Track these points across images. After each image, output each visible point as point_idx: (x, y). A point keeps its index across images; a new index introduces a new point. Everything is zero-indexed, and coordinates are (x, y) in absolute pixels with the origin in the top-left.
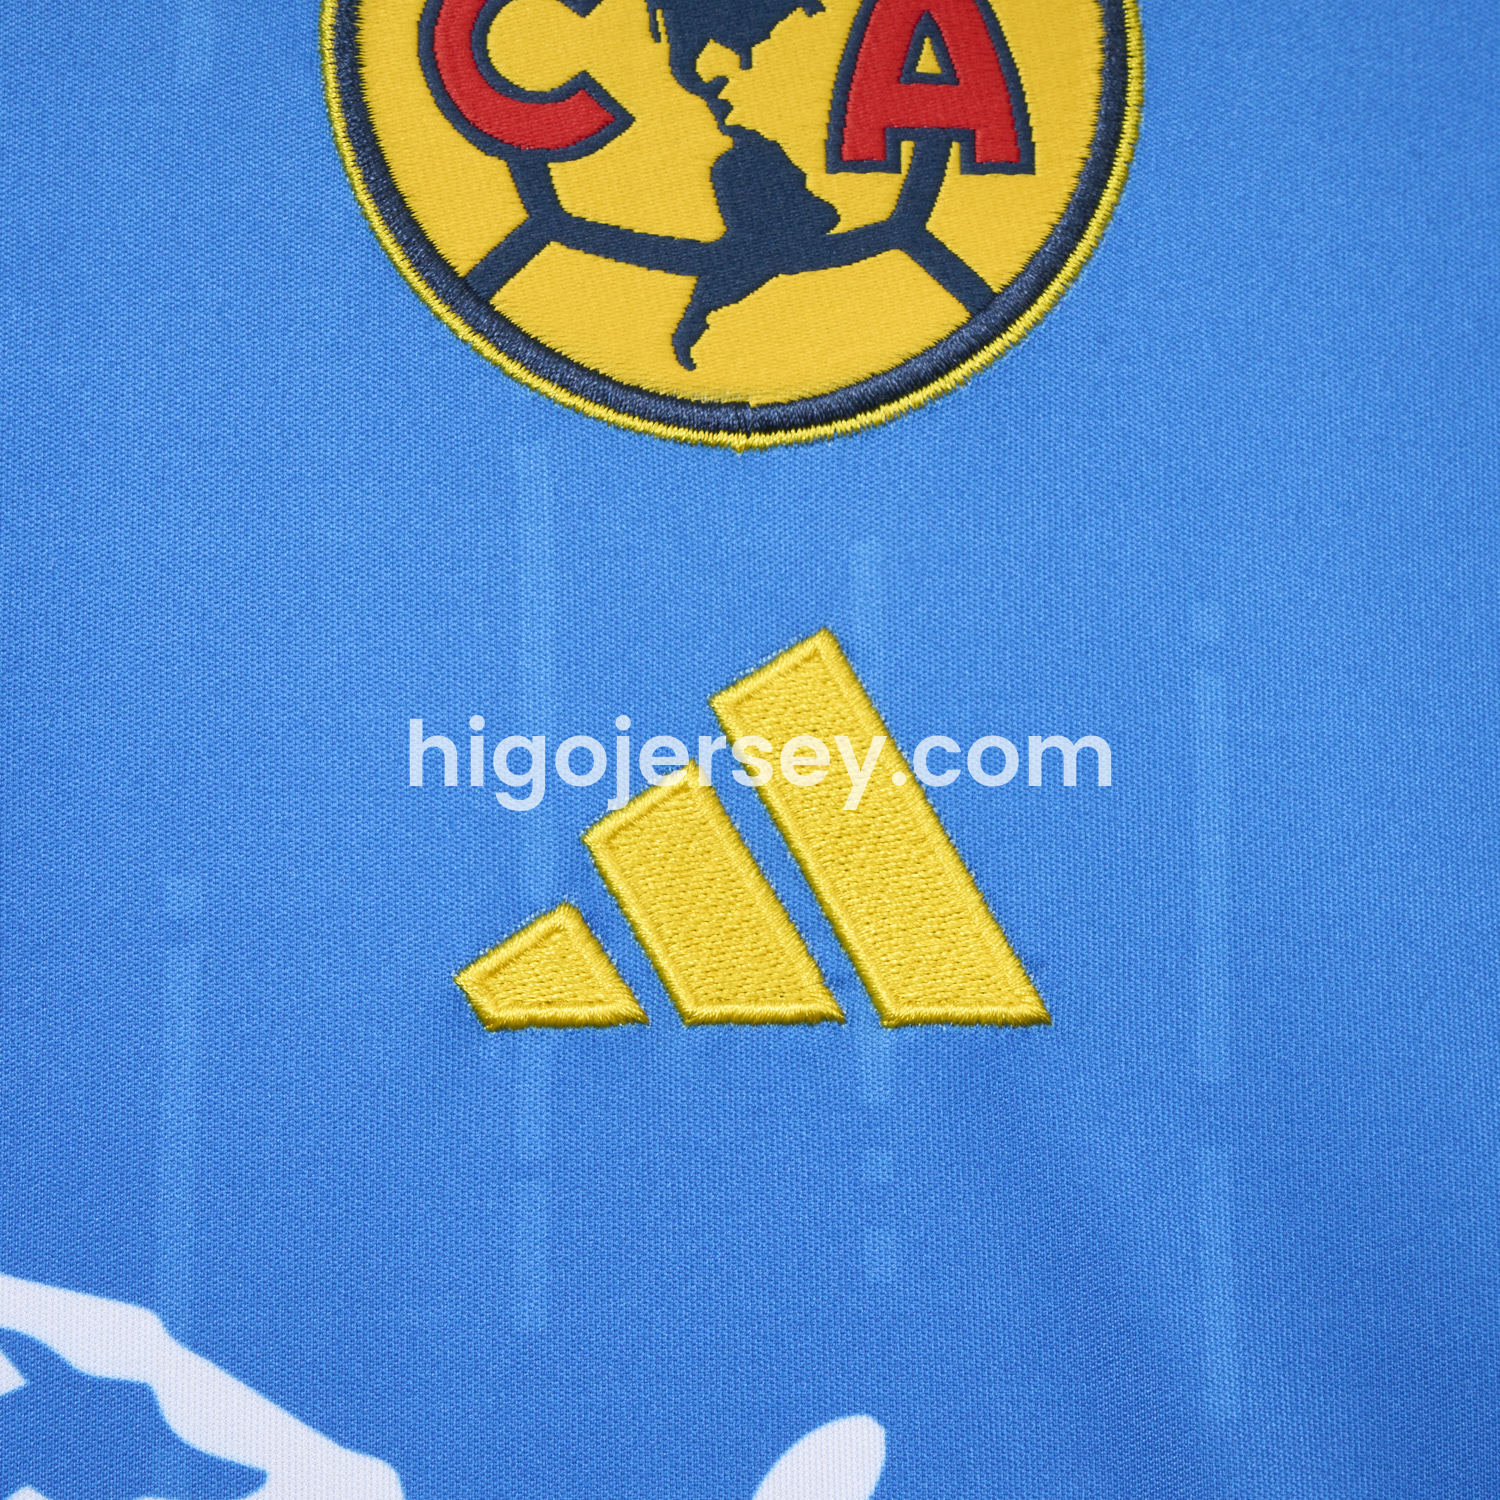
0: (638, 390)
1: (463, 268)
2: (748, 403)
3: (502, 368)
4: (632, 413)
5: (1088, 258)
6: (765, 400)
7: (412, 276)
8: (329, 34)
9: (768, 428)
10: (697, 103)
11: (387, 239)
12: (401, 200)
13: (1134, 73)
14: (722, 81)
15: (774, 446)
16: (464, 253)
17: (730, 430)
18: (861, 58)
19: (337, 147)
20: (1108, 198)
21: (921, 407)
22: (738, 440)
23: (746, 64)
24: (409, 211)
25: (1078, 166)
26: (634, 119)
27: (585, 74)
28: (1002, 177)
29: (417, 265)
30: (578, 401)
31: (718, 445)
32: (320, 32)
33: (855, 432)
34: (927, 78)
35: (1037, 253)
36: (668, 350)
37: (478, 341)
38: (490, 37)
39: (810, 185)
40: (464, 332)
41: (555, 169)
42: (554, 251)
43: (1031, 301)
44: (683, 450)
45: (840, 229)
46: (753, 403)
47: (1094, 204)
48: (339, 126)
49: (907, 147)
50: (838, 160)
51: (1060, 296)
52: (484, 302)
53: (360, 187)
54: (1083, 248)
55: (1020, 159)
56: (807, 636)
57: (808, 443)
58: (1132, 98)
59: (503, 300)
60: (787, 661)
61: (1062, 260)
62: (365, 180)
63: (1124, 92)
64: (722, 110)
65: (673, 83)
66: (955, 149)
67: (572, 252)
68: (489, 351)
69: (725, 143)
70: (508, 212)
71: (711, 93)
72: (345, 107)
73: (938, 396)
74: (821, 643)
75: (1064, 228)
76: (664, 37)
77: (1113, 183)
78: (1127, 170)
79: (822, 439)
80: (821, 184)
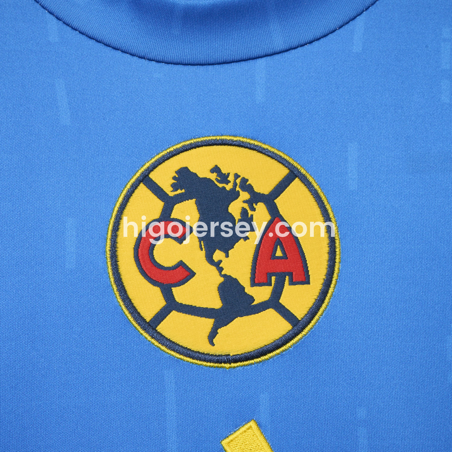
0: (199, 352)
1: (148, 320)
2: (230, 355)
3: (160, 348)
4: (197, 359)
5: (325, 309)
6: (234, 354)
7: (134, 323)
8: (108, 252)
9: (236, 361)
10: (214, 268)
11: (127, 312)
12: (130, 301)
13: (338, 253)
14: (220, 261)
15: (238, 367)
16: (148, 316)
17: (225, 363)
18: (260, 253)
19: (112, 286)
20: (331, 290)
21: (279, 354)
22: (227, 365)
23: (227, 256)
24: (132, 304)
25: (322, 281)
26: (196, 274)
27: (181, 261)
28: (301, 286)
29: (135, 319)
30: (182, 357)
31: (222, 367)
32: (105, 252)
33: (260, 362)
34: (279, 258)
35: (311, 308)
36: (207, 340)
37: (153, 341)
38: (154, 251)
39: (246, 291)
40: (149, 338)
41: (174, 289)
42: (174, 313)
43: (309, 322)
44: (211, 369)
45: (255, 303)
46: (231, 355)
47: (327, 292)
48: (112, 280)
49: (273, 278)
50: (254, 283)
51: (318, 320)
52: (154, 329)
53: (118, 297)
54: (324, 306)
55: (306, 281)
56: (248, 422)
57: (247, 365)
58: (337, 260)
59: (160, 328)
60: (243, 429)
61: (318, 310)
62: (120, 295)
63: (335, 259)
64: (220, 270)
65: (206, 262)
66: (287, 278)
67: (179, 313)
68: (156, 343)
69: (222, 279)
70: (161, 303)
71: (217, 265)
72: (114, 274)
73: (283, 351)
74: (252, 424)
75: (319, 300)
76: (204, 249)
77: (332, 286)
78: (336, 282)
79: (251, 364)
80: (250, 290)
